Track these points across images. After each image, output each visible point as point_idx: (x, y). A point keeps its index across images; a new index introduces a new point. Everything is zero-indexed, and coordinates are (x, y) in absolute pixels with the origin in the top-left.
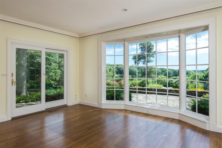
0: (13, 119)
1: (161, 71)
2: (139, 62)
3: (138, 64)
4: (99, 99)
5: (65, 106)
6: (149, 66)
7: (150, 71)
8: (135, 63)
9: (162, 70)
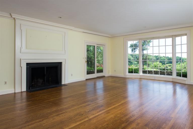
0: (87, 80)
1: (155, 58)
2: (135, 50)
3: (135, 51)
4: (125, 73)
5: (104, 77)
6: (145, 54)
7: (146, 58)
8: (132, 51)
9: (157, 58)
